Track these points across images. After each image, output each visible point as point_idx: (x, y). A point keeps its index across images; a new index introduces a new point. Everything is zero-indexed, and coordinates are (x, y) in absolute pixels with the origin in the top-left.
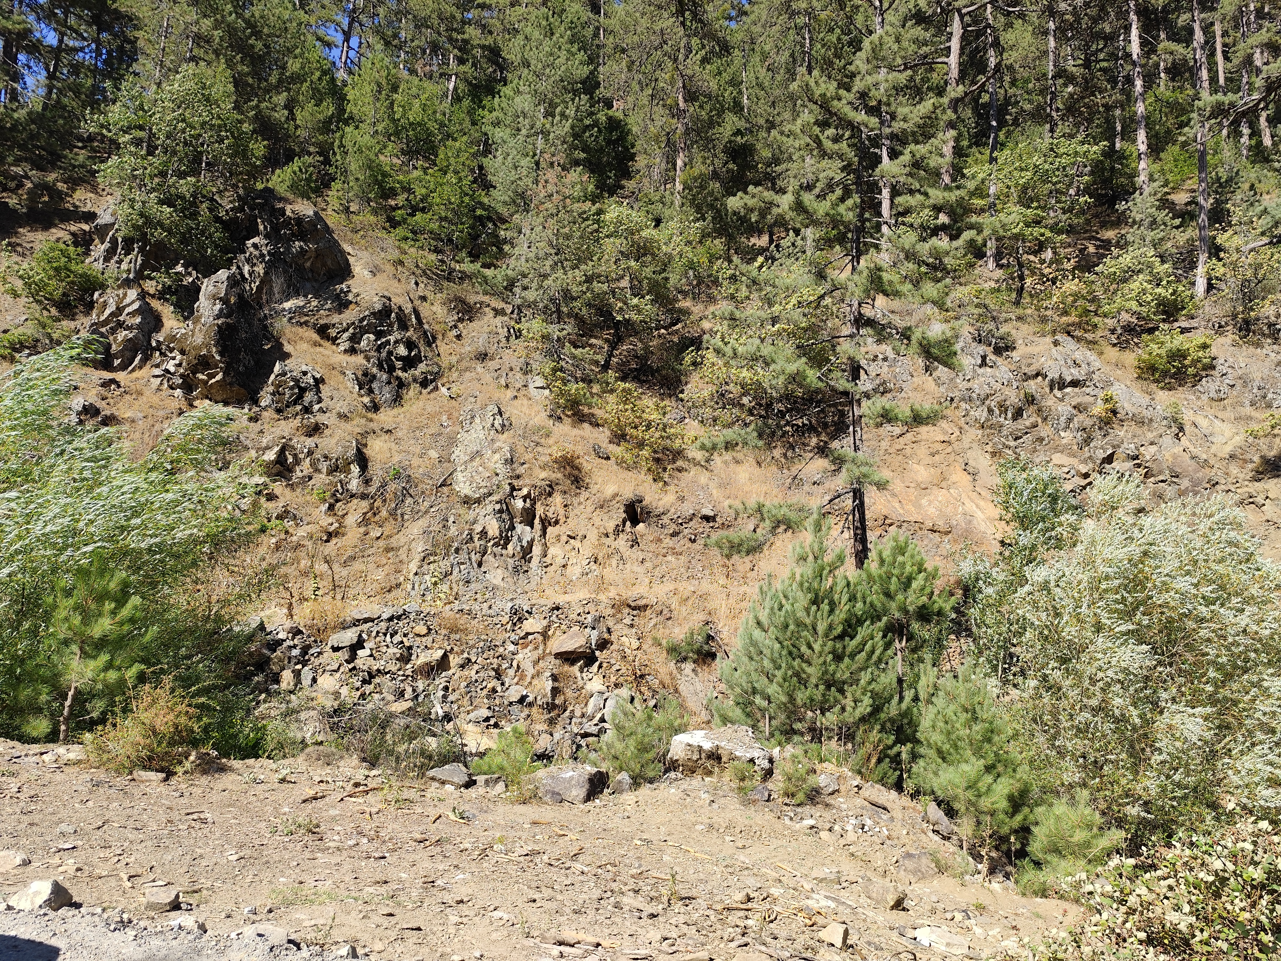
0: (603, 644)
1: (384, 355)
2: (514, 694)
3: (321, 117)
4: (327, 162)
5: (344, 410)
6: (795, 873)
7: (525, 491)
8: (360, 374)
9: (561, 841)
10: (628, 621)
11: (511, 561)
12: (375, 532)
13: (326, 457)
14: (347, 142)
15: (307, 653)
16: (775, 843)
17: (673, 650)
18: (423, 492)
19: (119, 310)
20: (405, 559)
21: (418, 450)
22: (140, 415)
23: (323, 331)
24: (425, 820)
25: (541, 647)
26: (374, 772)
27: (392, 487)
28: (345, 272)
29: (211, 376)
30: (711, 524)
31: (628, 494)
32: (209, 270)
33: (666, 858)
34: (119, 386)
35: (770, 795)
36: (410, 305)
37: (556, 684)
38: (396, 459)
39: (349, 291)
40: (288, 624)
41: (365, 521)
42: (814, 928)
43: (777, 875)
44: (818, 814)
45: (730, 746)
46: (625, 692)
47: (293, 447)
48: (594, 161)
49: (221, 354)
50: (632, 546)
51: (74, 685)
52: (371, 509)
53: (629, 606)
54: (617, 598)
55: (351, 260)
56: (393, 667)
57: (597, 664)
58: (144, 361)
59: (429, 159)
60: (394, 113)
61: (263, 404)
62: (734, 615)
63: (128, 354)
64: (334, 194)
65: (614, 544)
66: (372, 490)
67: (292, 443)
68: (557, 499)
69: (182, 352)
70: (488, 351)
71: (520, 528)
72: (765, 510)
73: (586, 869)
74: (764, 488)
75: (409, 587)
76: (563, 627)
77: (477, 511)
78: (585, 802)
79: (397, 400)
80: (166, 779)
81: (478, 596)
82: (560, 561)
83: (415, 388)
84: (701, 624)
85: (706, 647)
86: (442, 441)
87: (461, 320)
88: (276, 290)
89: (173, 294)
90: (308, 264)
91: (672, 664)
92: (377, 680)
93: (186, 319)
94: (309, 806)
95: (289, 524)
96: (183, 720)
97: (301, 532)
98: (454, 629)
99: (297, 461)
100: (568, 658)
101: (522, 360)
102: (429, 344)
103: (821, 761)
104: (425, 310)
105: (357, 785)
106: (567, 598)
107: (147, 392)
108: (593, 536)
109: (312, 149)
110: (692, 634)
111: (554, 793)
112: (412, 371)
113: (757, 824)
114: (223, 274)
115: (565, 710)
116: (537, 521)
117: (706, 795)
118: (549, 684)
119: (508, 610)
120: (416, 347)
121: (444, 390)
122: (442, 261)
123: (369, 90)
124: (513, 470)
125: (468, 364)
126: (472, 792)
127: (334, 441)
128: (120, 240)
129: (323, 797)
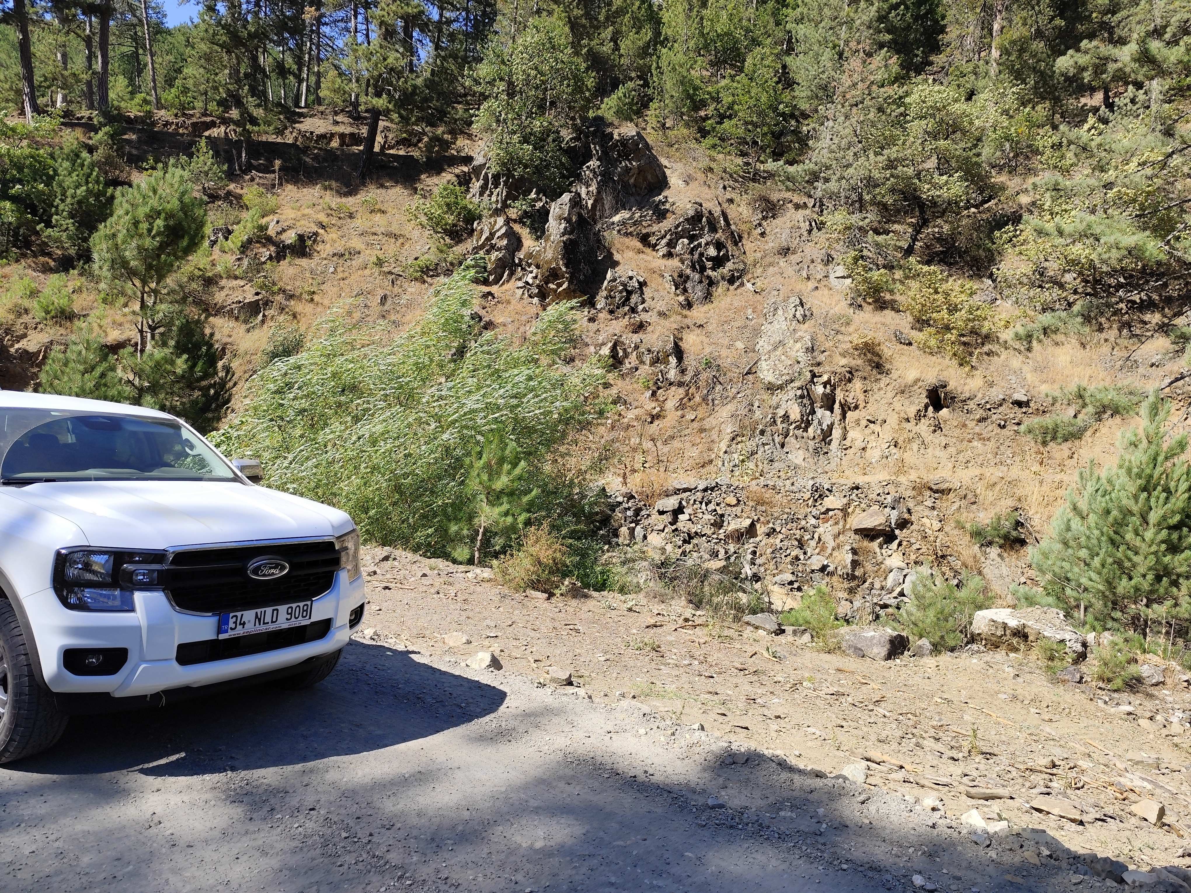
0: (903, 524)
1: (696, 256)
2: (816, 562)
3: (640, 43)
4: (646, 85)
5: (664, 309)
6: (1107, 752)
7: (825, 378)
8: (676, 275)
9: (864, 687)
10: (929, 503)
11: (811, 443)
12: (690, 416)
13: (649, 351)
14: (664, 64)
15: (638, 515)
16: (1084, 722)
17: (977, 534)
18: (731, 380)
19: (492, 235)
20: (717, 439)
21: (726, 341)
22: (510, 320)
23: (644, 239)
24: (743, 654)
25: (841, 523)
26: (698, 613)
27: (704, 376)
28: (662, 183)
29: (559, 285)
30: (1024, 410)
31: (931, 379)
32: (554, 195)
33: (966, 717)
34: (494, 298)
35: (1082, 678)
36: (718, 209)
37: (856, 558)
38: (708, 350)
39: (666, 201)
40: (624, 490)
41: (681, 406)
42: (1126, 802)
43: (1087, 751)
44: (1138, 702)
45: (1038, 626)
46: (925, 570)
47: (623, 343)
48: (900, 41)
49: (567, 266)
50: (935, 431)
51: (483, 525)
52: (687, 395)
53: (931, 489)
54: (918, 480)
55: (668, 172)
56: (708, 531)
57: (896, 542)
58: (510, 276)
59: (735, 66)
60: (703, 28)
61: (599, 307)
62: (1047, 503)
63: (499, 271)
64: (652, 113)
65: (916, 429)
66: (687, 378)
67: (622, 339)
68: (857, 385)
69: (538, 267)
70: (791, 245)
71: (820, 412)
72: (1087, 395)
73: (887, 714)
74: (1088, 372)
75: (720, 463)
76: (863, 505)
77: (780, 396)
78: (887, 659)
79: (708, 297)
80: (548, 599)
81: (781, 474)
82: (859, 444)
83: (723, 285)
84: (1009, 510)
85: (1014, 533)
86: (747, 334)
87: (765, 218)
88: (607, 207)
89: (530, 217)
90: (632, 181)
91: (976, 548)
92: (695, 541)
93: (538, 238)
94: (652, 631)
95: (620, 408)
96: (558, 555)
97: (631, 415)
98: (760, 502)
99: (626, 355)
100: (869, 534)
101: (823, 251)
102: (736, 244)
103: (1144, 651)
104: (732, 212)
105: (686, 620)
106: (867, 479)
107: (513, 302)
108: (893, 420)
109: (633, 75)
110: (999, 519)
111: (856, 648)
112: (721, 270)
113: (1066, 702)
114: (566, 197)
115: (864, 582)
116: (837, 406)
117: (1010, 669)
118: (849, 557)
119: (810, 488)
120: (724, 247)
121: (749, 285)
122: (747, 164)
123: (680, 9)
124: (814, 358)
125: (771, 260)
126: (781, 638)
127: (655, 336)
128: (490, 176)
129: (661, 626)
